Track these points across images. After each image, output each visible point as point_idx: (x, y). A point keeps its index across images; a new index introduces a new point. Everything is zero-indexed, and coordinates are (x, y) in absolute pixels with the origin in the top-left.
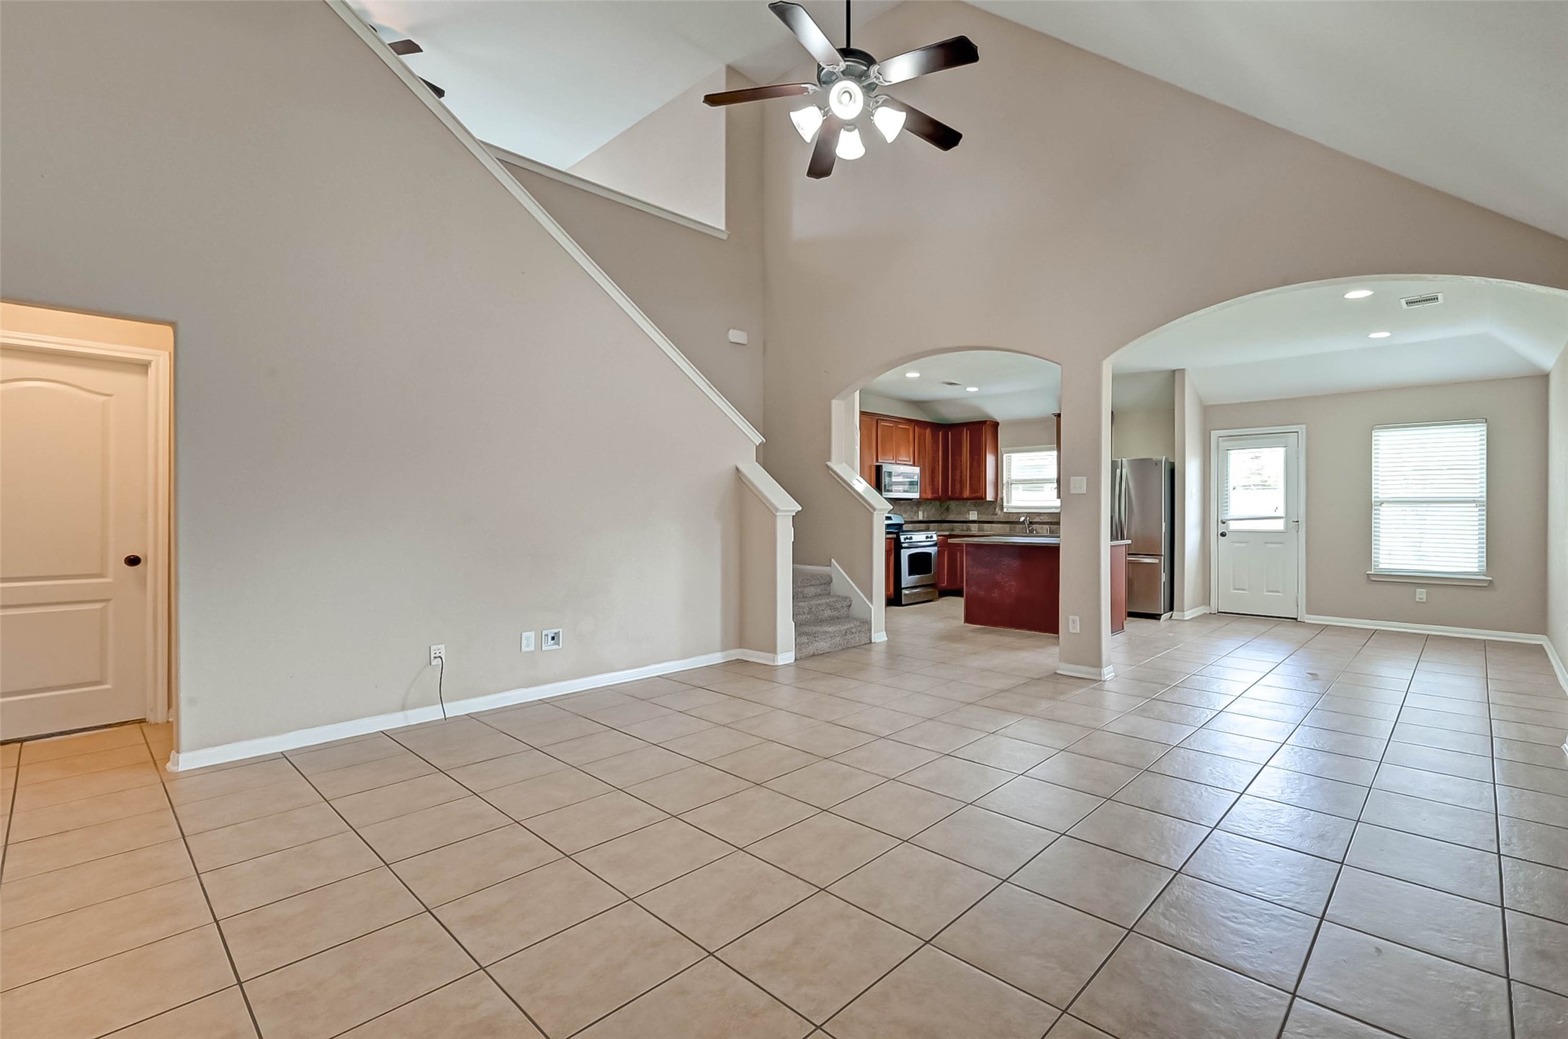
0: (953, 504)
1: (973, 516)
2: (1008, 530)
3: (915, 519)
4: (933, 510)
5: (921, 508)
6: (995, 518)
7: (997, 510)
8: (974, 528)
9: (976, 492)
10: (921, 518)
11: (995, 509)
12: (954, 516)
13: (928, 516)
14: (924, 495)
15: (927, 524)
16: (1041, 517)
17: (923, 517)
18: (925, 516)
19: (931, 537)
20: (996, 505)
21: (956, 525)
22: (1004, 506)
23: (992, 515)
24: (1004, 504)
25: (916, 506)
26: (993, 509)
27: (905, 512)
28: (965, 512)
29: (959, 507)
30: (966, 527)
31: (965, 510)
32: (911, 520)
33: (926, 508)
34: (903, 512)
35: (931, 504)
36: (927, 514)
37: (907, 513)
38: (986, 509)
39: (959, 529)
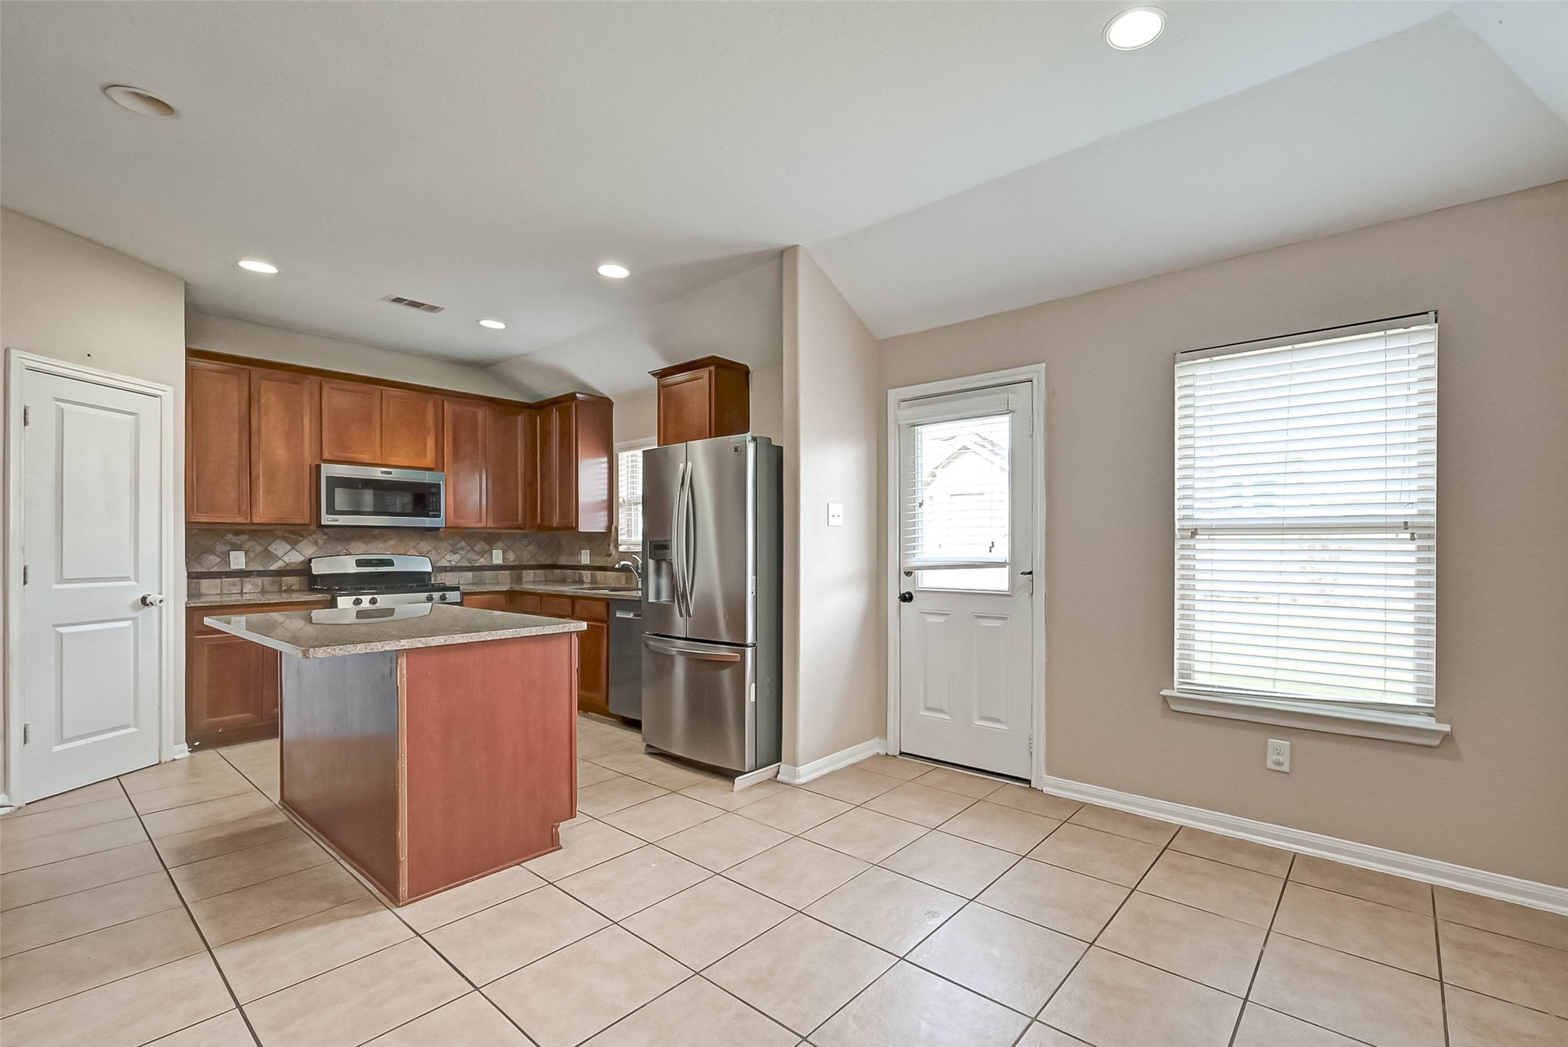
1: (585, 558)
2: (624, 582)
3: (482, 562)
4: (531, 548)
5: (500, 544)
6: (609, 562)
7: (612, 548)
8: (587, 575)
9: (566, 518)
10: (497, 561)
11: (609, 546)
15: (517, 572)
17: (504, 559)
20: (610, 540)
21: (568, 572)
22: (619, 542)
23: (606, 555)
24: (620, 538)
25: (485, 543)
26: (607, 545)
27: (453, 552)
28: (578, 551)
29: (571, 542)
30: (579, 578)
31: (577, 547)
32: (470, 565)
33: (513, 544)
34: (446, 552)
35: (527, 538)
36: (515, 554)
37: (457, 553)
38: (597, 547)
39: (570, 581)
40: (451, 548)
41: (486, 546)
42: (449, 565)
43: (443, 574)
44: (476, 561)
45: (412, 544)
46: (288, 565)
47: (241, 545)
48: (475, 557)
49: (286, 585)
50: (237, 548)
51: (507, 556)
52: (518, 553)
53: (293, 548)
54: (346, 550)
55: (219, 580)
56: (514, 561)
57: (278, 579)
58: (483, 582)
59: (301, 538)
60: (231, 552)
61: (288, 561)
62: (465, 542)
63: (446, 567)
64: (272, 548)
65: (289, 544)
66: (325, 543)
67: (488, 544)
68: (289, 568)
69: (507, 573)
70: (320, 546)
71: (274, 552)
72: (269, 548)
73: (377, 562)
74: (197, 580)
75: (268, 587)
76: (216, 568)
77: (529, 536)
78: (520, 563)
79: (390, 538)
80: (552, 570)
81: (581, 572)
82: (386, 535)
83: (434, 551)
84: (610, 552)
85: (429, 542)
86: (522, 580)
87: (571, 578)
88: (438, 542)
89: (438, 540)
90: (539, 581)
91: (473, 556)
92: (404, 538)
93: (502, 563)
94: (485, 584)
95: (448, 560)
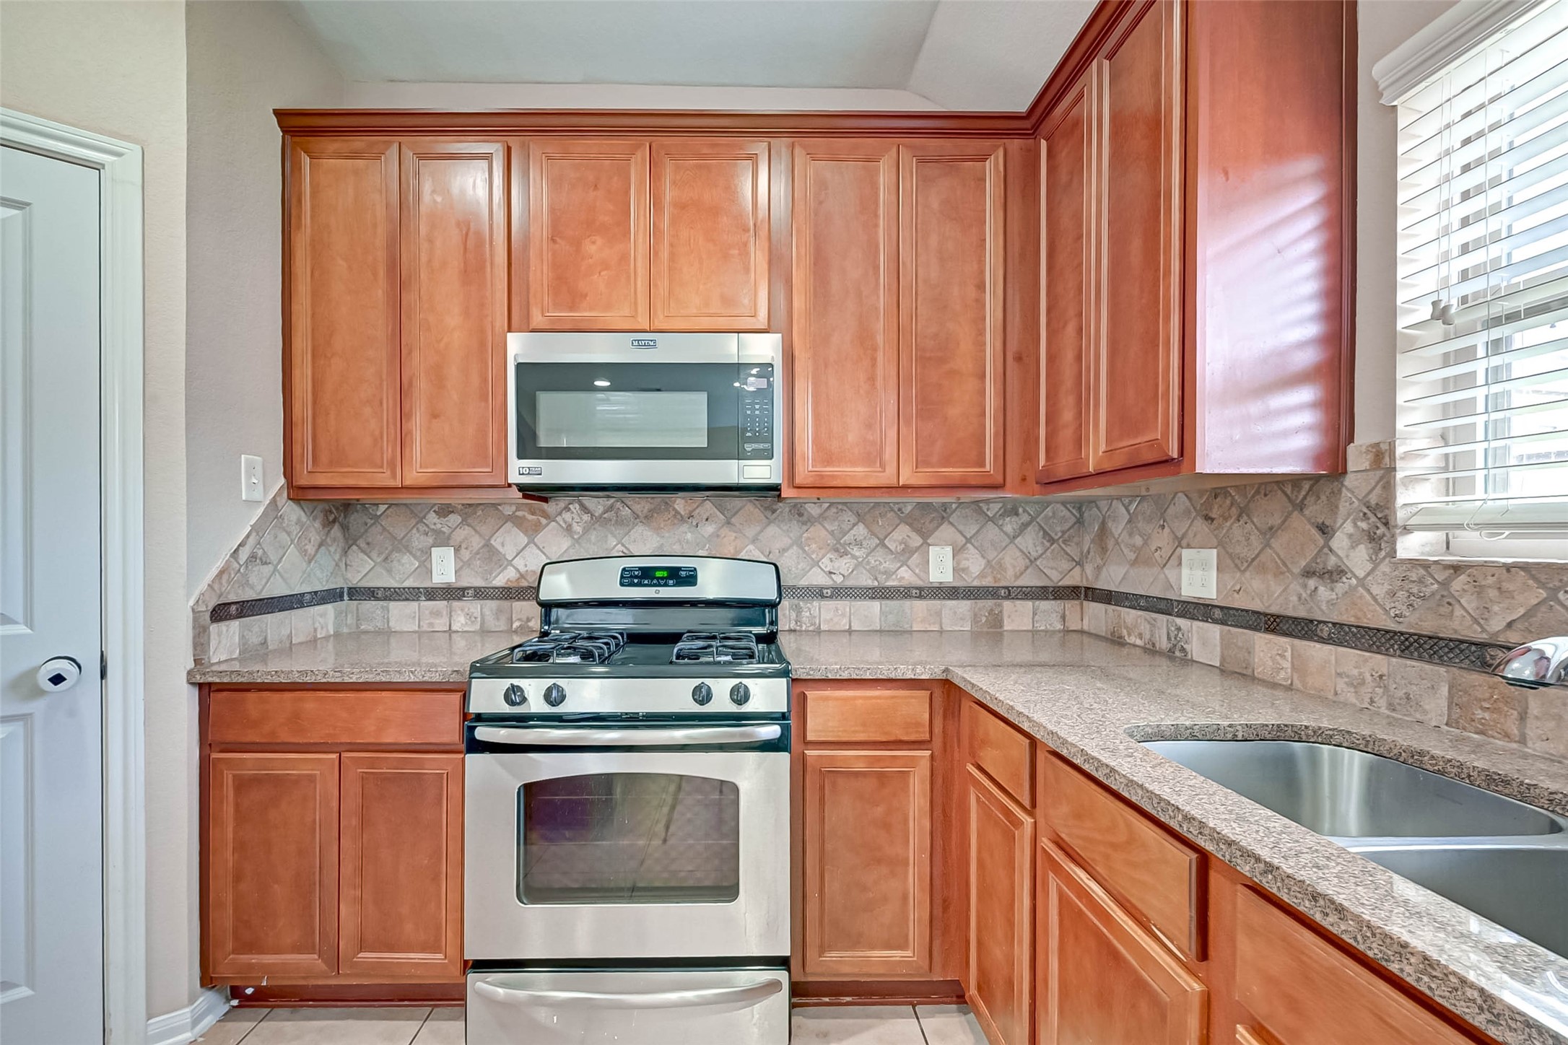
0: (1119, 518)
1: (1199, 572)
2: (1436, 706)
3: (906, 576)
4: (1030, 541)
5: (946, 531)
6: (1328, 601)
7: (1340, 542)
8: (1204, 642)
9: (1136, 428)
10: (941, 576)
12: (1122, 571)
13: (995, 566)
15: (989, 603)
17: (957, 569)
18: (975, 566)
21: (1130, 615)
22: (1401, 515)
23: (1308, 573)
24: (1404, 497)
25: (910, 525)
26: (1314, 531)
27: (837, 550)
28: (1166, 552)
29: (1140, 525)
30: (1169, 638)
31: (1162, 540)
32: (876, 584)
33: (978, 531)
34: (823, 551)
35: (1017, 514)
36: (983, 557)
37: (846, 553)
38: (1263, 534)
39: (1139, 642)
40: (831, 541)
41: (914, 535)
42: (830, 583)
43: (816, 603)
44: (888, 574)
45: (751, 532)
46: (522, 576)
47: (449, 538)
48: (889, 565)
49: (519, 619)
50: (443, 541)
51: (964, 564)
52: (992, 554)
53: (531, 541)
54: (623, 545)
55: (415, 604)
56: (982, 575)
57: (505, 604)
58: (907, 627)
59: (544, 521)
60: (433, 549)
61: (522, 569)
62: (867, 526)
63: (821, 589)
64: (496, 542)
65: (525, 533)
66: (586, 531)
67: (919, 532)
68: (525, 584)
69: (964, 606)
70: (576, 537)
71: (501, 549)
72: (492, 542)
73: (665, 574)
74: (384, 603)
75: (492, 624)
76: (411, 580)
77: (1021, 510)
78: (996, 580)
79: (707, 520)
80: (1082, 604)
81: (1180, 621)
82: (697, 511)
83: (795, 547)
84: (1332, 562)
85: (785, 528)
86: (1001, 627)
87: (1140, 636)
88: (805, 528)
89: (804, 523)
90: (1046, 631)
91: (884, 562)
92: (733, 520)
93: (951, 580)
94: (911, 632)
95: (827, 570)
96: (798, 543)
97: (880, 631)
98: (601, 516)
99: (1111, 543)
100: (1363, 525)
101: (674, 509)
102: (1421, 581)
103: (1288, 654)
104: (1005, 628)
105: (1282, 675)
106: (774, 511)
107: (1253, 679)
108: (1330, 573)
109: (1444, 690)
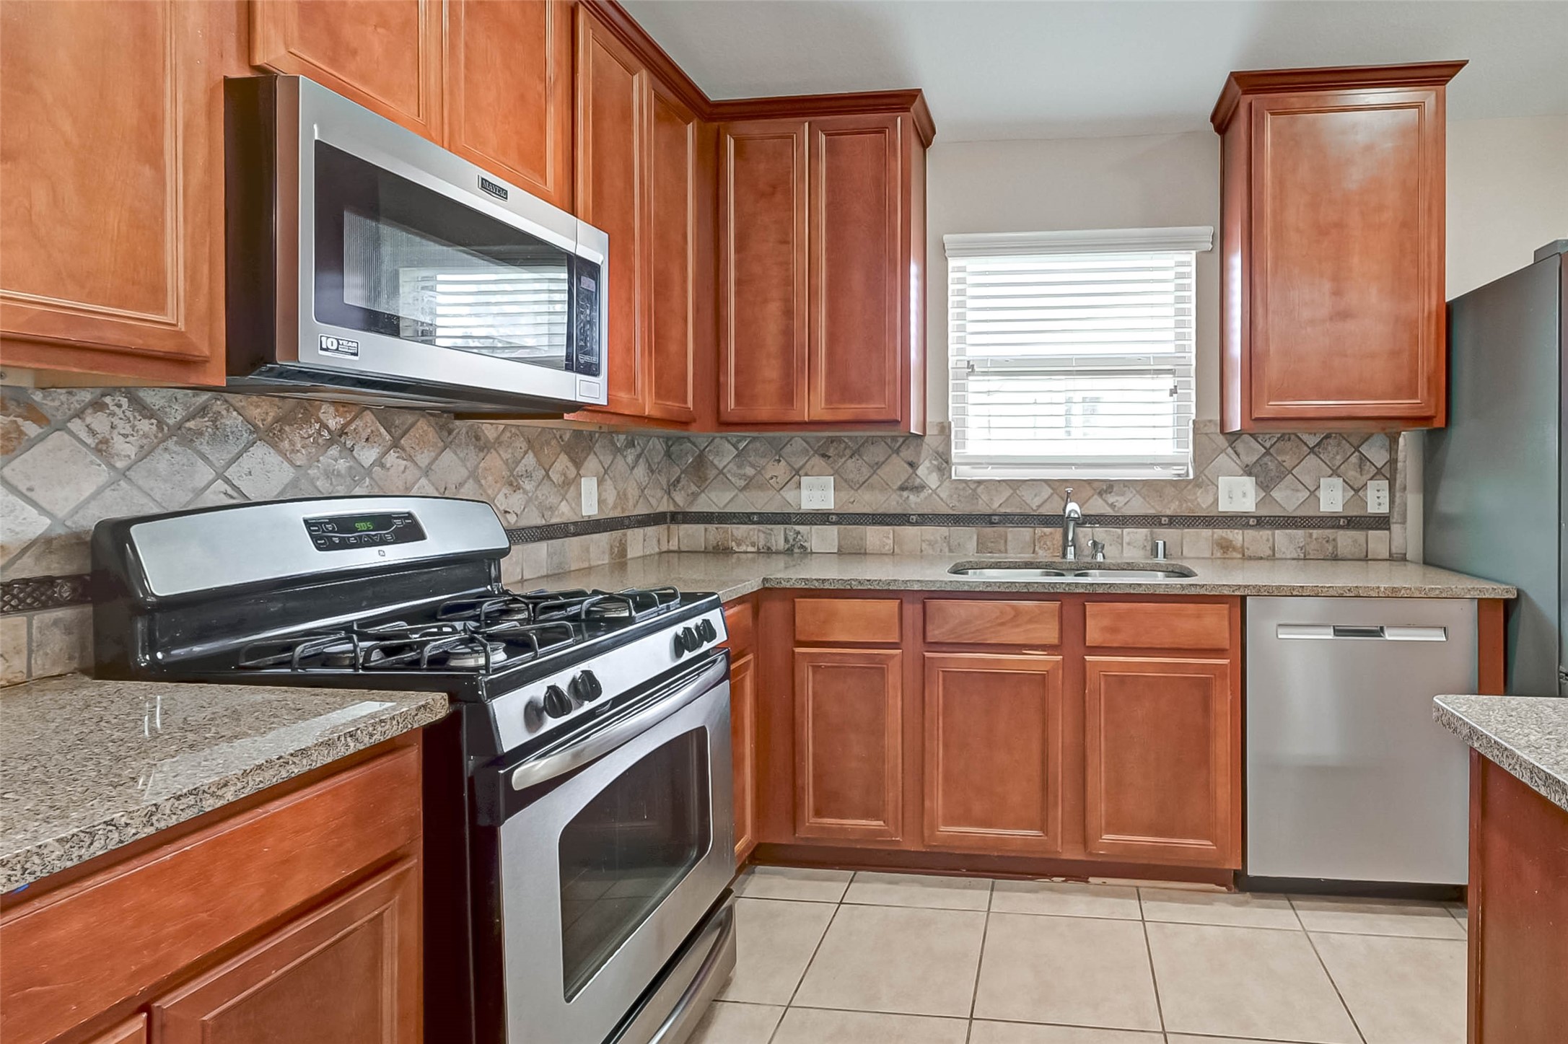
0: (724, 453)
1: (814, 495)
2: (972, 545)
3: (564, 513)
4: (640, 471)
5: (592, 463)
6: (915, 503)
7: (921, 471)
8: (822, 538)
9: (860, 397)
10: (590, 508)
11: (912, 464)
12: (728, 496)
13: (622, 496)
14: (623, 396)
15: (617, 534)
16: (1111, 499)
17: (601, 502)
18: (611, 497)
19: (707, 632)
20: (918, 454)
21: (740, 530)
22: (954, 460)
23: (902, 488)
24: (956, 448)
25: (567, 454)
26: (906, 466)
27: (511, 484)
28: (782, 480)
29: (751, 459)
30: (786, 540)
31: (779, 471)
32: (544, 522)
33: (612, 462)
34: (499, 485)
35: (634, 446)
36: (615, 488)
37: (518, 488)
38: (872, 467)
39: (750, 549)
40: (506, 473)
41: (570, 465)
44: (552, 509)
48: (553, 500)
51: (604, 495)
52: (620, 485)
54: (227, 481)
56: (615, 507)
58: (566, 567)
59: (31, 429)
62: (535, 455)
66: (145, 453)
67: (574, 461)
69: (604, 538)
70: (120, 464)
73: (367, 525)
77: (636, 443)
78: (623, 511)
79: (367, 440)
80: (669, 528)
81: (798, 528)
82: (353, 427)
83: (471, 481)
84: (918, 481)
85: (461, 455)
86: (626, 556)
87: (753, 545)
88: (481, 455)
89: (481, 450)
90: (650, 555)
91: (548, 494)
92: (402, 441)
93: (596, 512)
94: (570, 572)
95: (502, 508)
96: (474, 475)
97: (547, 576)
98: (179, 426)
99: (712, 473)
100: (935, 462)
101: (319, 420)
102: (964, 489)
103: (891, 536)
104: (629, 556)
105: (887, 548)
106: (450, 433)
107: (865, 554)
108: (917, 488)
109: (975, 537)
